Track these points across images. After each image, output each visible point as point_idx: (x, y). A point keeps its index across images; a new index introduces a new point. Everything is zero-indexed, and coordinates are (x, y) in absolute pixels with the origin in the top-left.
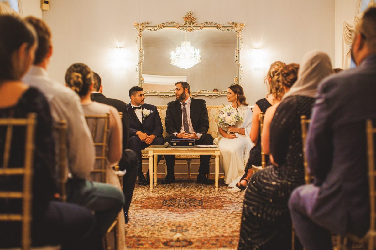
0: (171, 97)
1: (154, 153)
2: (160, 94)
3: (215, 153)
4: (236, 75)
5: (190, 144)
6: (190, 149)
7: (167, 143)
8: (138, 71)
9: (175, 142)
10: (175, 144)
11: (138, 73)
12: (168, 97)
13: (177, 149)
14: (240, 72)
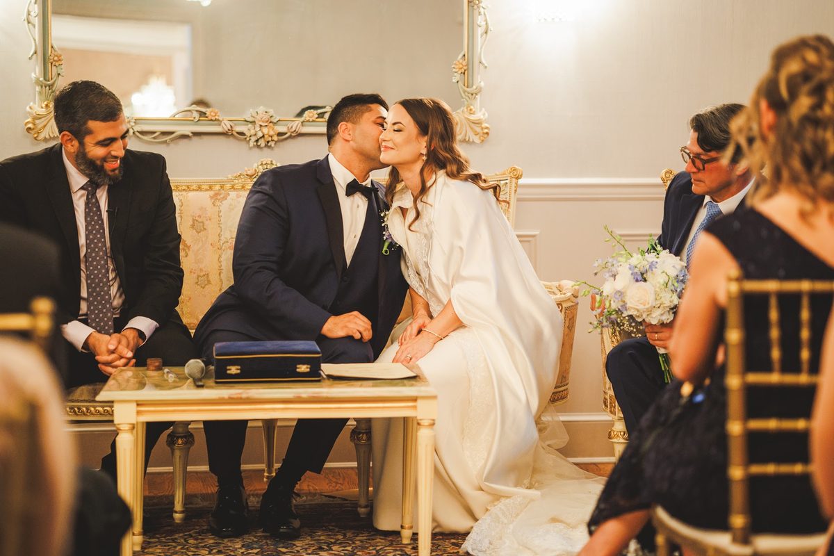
0: (185, 141)
1: (138, 413)
2: (137, 128)
3: (415, 407)
4: (462, 49)
5: (303, 368)
6: (304, 396)
7: (195, 365)
8: (37, 21)
9: (233, 363)
10: (234, 370)
11: (37, 33)
12: (172, 140)
13: (244, 396)
14: (480, 31)
